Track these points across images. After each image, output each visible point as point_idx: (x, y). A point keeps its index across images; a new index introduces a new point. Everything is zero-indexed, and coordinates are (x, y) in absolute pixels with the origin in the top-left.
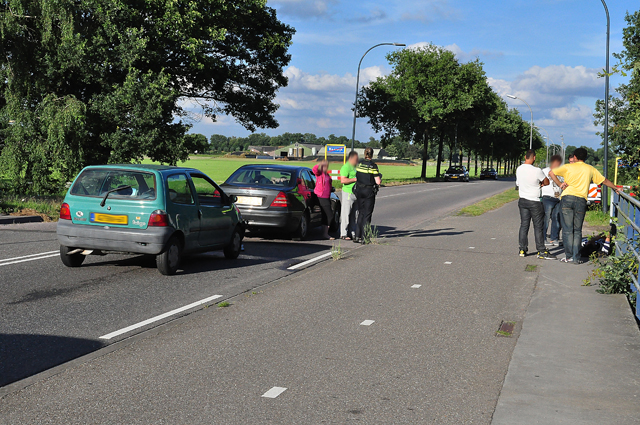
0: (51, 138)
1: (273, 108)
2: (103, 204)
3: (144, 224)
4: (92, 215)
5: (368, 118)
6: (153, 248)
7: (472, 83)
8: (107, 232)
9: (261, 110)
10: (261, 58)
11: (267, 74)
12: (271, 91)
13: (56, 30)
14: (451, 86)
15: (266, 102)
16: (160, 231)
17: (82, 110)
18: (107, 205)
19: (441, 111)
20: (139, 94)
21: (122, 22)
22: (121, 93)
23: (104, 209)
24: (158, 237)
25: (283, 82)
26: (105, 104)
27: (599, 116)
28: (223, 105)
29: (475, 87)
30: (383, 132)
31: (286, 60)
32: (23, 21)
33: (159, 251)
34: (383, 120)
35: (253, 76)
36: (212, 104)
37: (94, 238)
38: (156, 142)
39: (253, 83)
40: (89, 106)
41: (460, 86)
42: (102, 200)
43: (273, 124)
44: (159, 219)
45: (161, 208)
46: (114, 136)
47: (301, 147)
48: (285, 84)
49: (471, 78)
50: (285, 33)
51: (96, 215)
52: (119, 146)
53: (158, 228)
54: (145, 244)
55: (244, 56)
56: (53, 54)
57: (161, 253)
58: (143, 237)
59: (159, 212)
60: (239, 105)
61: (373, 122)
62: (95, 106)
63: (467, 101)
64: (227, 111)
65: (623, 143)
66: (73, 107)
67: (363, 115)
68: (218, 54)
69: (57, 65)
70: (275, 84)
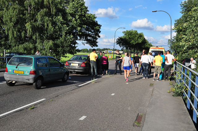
0: (46, 49)
1: (97, 42)
2: (17, 68)
3: (28, 74)
4: (13, 71)
5: (119, 45)
6: (31, 81)
7: (141, 37)
8: (17, 76)
9: (94, 43)
10: (94, 32)
11: (96, 35)
12: (96, 39)
13: (48, 25)
14: (137, 38)
15: (95, 41)
16: (33, 76)
17: (53, 43)
18: (18, 68)
19: (134, 43)
20: (65, 39)
21: (62, 24)
22: (62, 39)
23: (17, 69)
24: (32, 78)
25: (99, 37)
26: (58, 42)
27: (169, 43)
28: (86, 42)
29: (142, 38)
30: (122, 48)
31: (100, 32)
32: (41, 24)
33: (33, 82)
34: (122, 45)
35: (93, 36)
36: (84, 42)
37: (14, 78)
38: (69, 50)
39: (92, 37)
40: (54, 42)
41: (138, 38)
42: (16, 66)
43: (97, 46)
44: (33, 72)
45: (34, 69)
46: (60, 49)
47: (107, 51)
48: (100, 37)
49: (141, 36)
50: (100, 26)
51: (15, 71)
52: (61, 51)
53: (32, 75)
54: (29, 80)
55: (91, 31)
56: (47, 31)
57: (34, 83)
58: (28, 78)
59: (33, 70)
60: (90, 42)
61: (120, 45)
62: (56, 42)
63: (140, 41)
64: (87, 43)
65: (174, 49)
66: (51, 43)
67: (118, 44)
68: (85, 31)
69: (48, 33)
70: (98, 37)
